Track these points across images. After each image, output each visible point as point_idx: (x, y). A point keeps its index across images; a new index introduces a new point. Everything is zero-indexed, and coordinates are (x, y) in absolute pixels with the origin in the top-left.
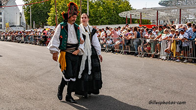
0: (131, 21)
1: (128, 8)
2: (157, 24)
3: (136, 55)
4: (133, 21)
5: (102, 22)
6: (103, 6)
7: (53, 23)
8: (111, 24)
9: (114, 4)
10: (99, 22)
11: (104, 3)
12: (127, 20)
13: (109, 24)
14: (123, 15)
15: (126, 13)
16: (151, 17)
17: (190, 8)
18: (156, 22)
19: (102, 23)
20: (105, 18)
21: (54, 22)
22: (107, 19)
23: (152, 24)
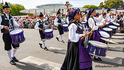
1: (23, 9)
3: (28, 28)
4: (26, 14)
6: (12, 8)
9: (17, 7)
11: (12, 6)
13: (15, 16)
14: (21, 11)
15: (23, 11)
16: (34, 12)
17: (48, 9)
20: (13, 13)
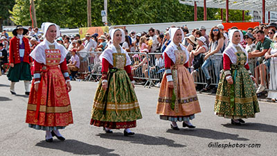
0: (205, 13)
2: (264, 19)
5: (140, 15)
7: (23, 19)
8: (161, 21)
10: (132, 17)
12: (196, 11)
18: (261, 15)
19: (141, 19)
21: (28, 17)
22: (151, 8)
23: (252, 21)
